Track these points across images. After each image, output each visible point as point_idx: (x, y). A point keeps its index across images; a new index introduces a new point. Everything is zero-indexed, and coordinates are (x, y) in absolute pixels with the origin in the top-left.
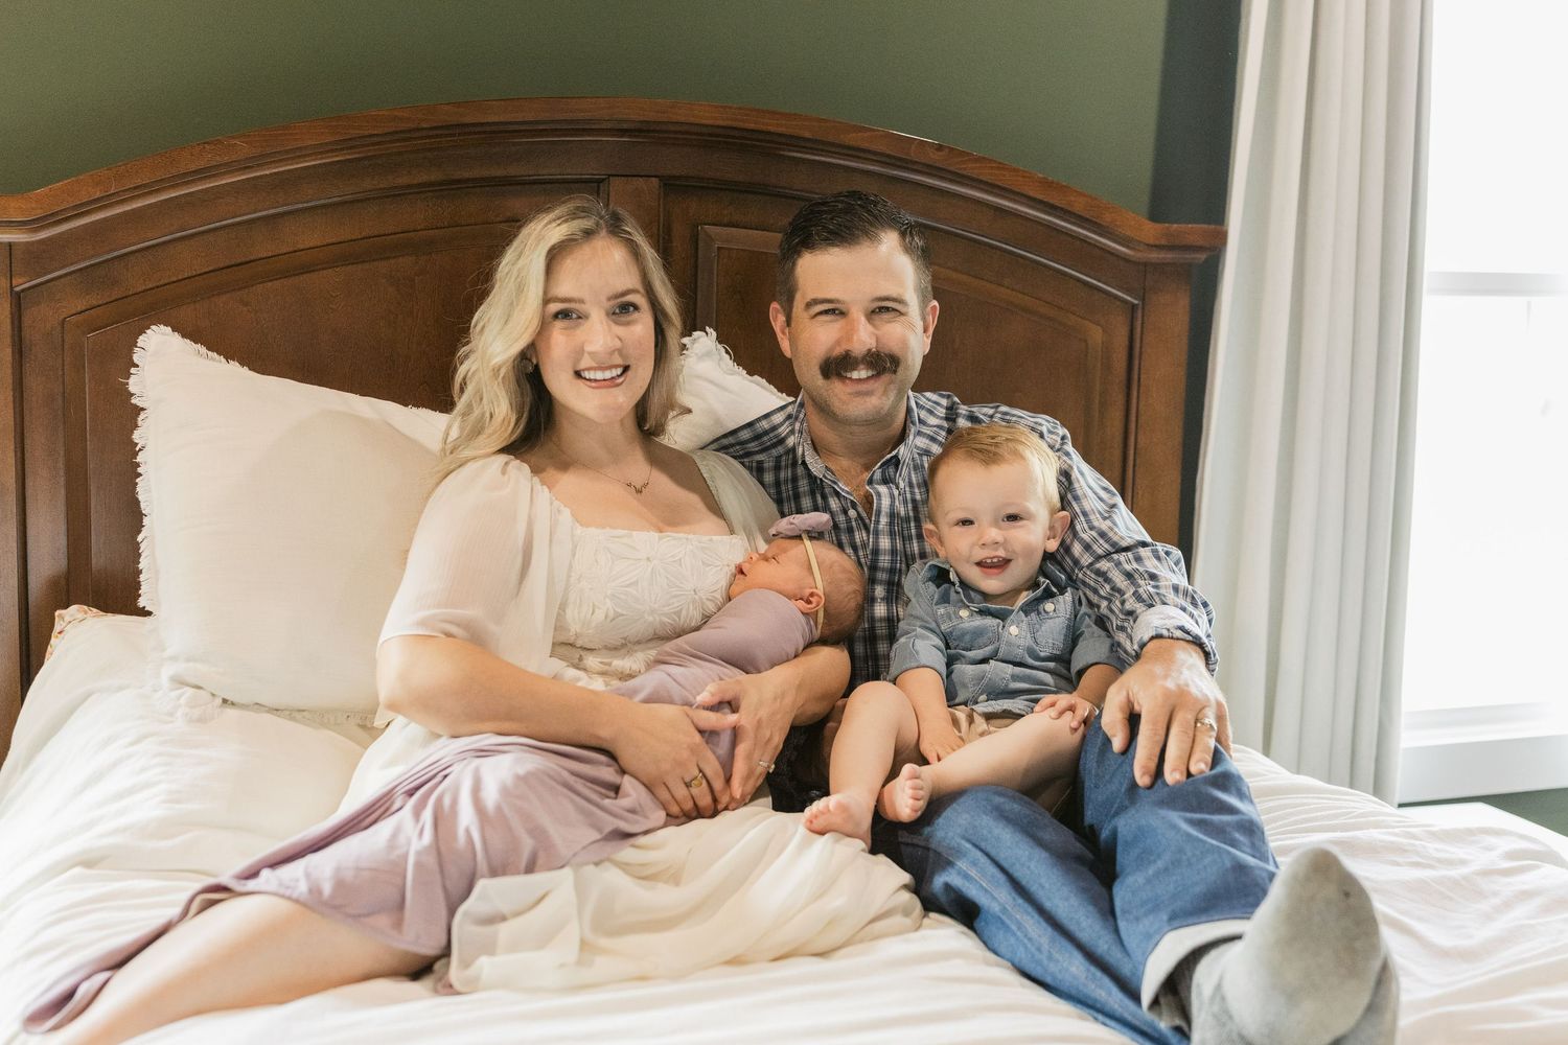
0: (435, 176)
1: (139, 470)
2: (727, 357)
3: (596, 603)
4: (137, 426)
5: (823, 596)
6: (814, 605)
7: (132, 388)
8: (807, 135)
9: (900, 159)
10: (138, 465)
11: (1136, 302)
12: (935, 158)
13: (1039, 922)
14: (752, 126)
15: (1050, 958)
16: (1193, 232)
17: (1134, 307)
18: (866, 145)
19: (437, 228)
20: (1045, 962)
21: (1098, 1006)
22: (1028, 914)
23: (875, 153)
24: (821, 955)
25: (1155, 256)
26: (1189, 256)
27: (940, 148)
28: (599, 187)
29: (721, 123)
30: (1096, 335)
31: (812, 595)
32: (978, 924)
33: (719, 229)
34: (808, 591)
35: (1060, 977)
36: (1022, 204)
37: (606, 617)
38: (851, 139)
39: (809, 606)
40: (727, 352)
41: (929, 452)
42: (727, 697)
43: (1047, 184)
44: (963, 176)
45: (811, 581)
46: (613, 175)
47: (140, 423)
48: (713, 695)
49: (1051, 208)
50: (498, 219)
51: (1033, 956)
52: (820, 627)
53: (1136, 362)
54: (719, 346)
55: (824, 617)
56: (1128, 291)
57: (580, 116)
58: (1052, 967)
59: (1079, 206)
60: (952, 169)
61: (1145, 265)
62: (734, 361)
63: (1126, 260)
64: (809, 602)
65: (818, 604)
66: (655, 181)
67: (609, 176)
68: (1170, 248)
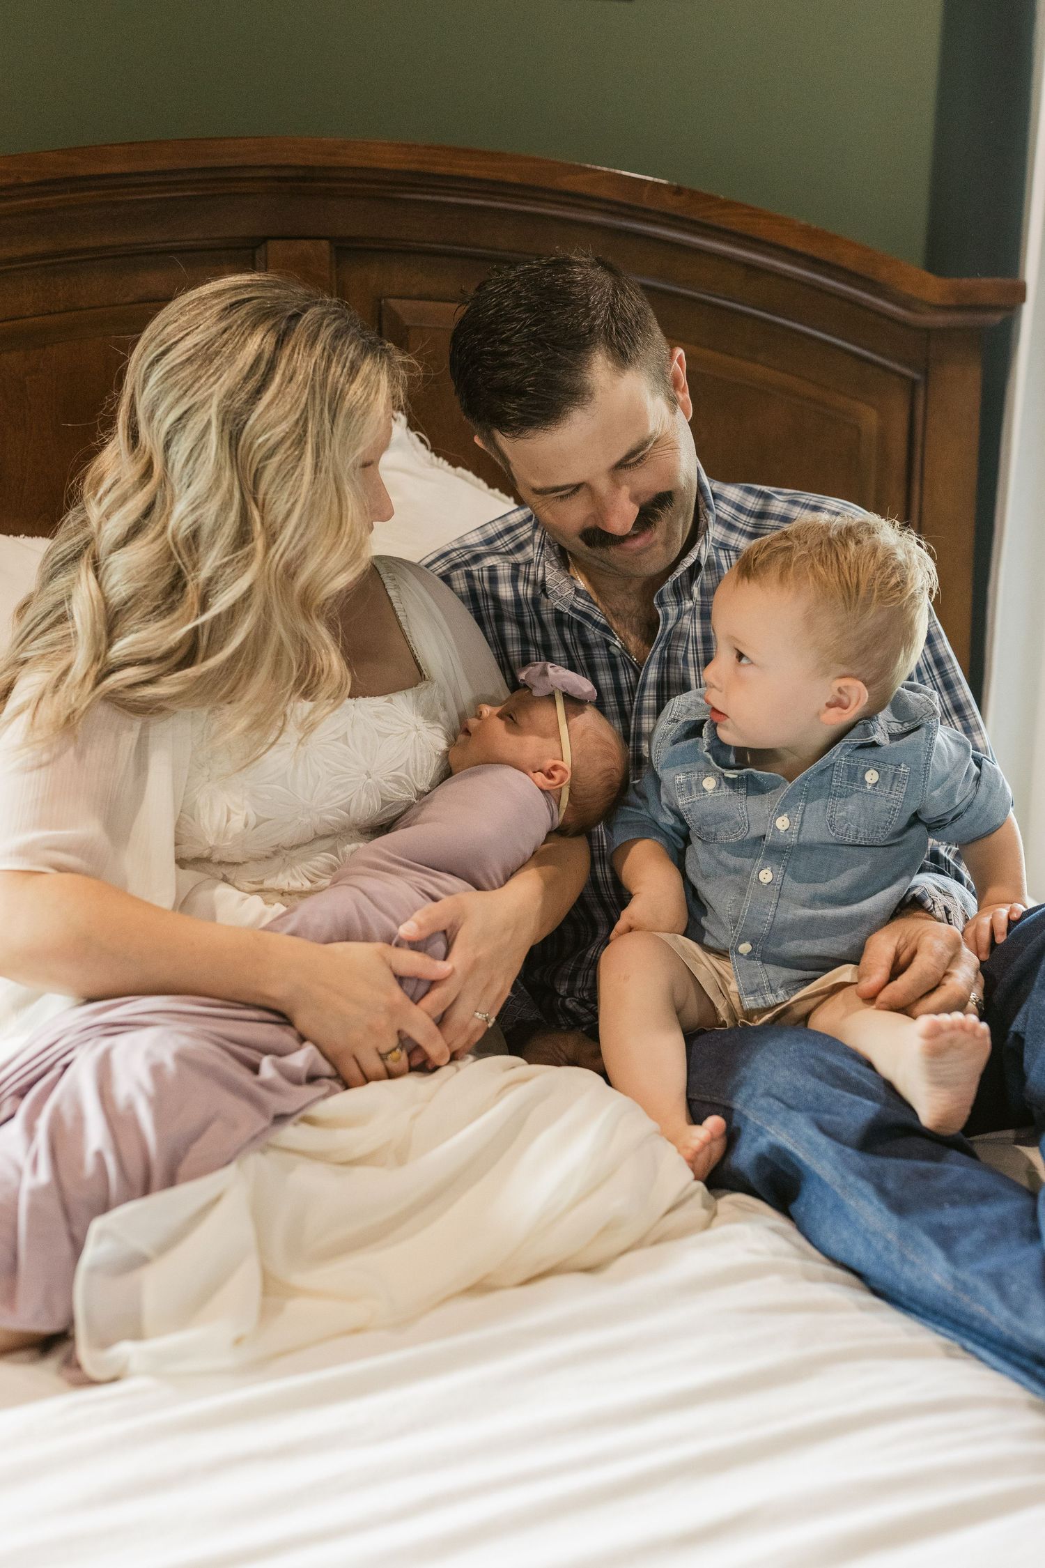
0: (42, 246)
3: (232, 808)
5: (569, 772)
6: (557, 781)
8: (513, 178)
9: (629, 207)
11: (917, 376)
12: (671, 204)
13: (880, 1210)
14: (442, 170)
15: (903, 1259)
16: (985, 286)
17: (914, 384)
18: (585, 189)
19: (50, 313)
20: (897, 1266)
21: (976, 1324)
22: (864, 1196)
23: (599, 200)
24: (589, 1270)
25: (941, 320)
26: (980, 318)
27: (678, 191)
28: (253, 256)
29: (405, 166)
30: (870, 419)
31: (555, 768)
32: (798, 1208)
33: (407, 304)
34: (549, 763)
35: (918, 1285)
36: (776, 258)
37: (246, 825)
38: (568, 183)
39: (551, 782)
40: (422, 441)
41: (726, 545)
42: (443, 925)
43: (812, 234)
44: (706, 226)
45: (557, 746)
46: (271, 238)
48: (421, 927)
49: (814, 263)
50: (129, 299)
51: (879, 1257)
52: (563, 812)
53: (918, 450)
54: (413, 435)
55: (570, 800)
56: (908, 364)
57: (227, 161)
58: (908, 1273)
59: (849, 260)
60: (695, 217)
61: (929, 333)
62: (432, 451)
63: (904, 325)
64: (550, 776)
65: (563, 780)
66: (324, 243)
67: (265, 239)
68: (959, 308)
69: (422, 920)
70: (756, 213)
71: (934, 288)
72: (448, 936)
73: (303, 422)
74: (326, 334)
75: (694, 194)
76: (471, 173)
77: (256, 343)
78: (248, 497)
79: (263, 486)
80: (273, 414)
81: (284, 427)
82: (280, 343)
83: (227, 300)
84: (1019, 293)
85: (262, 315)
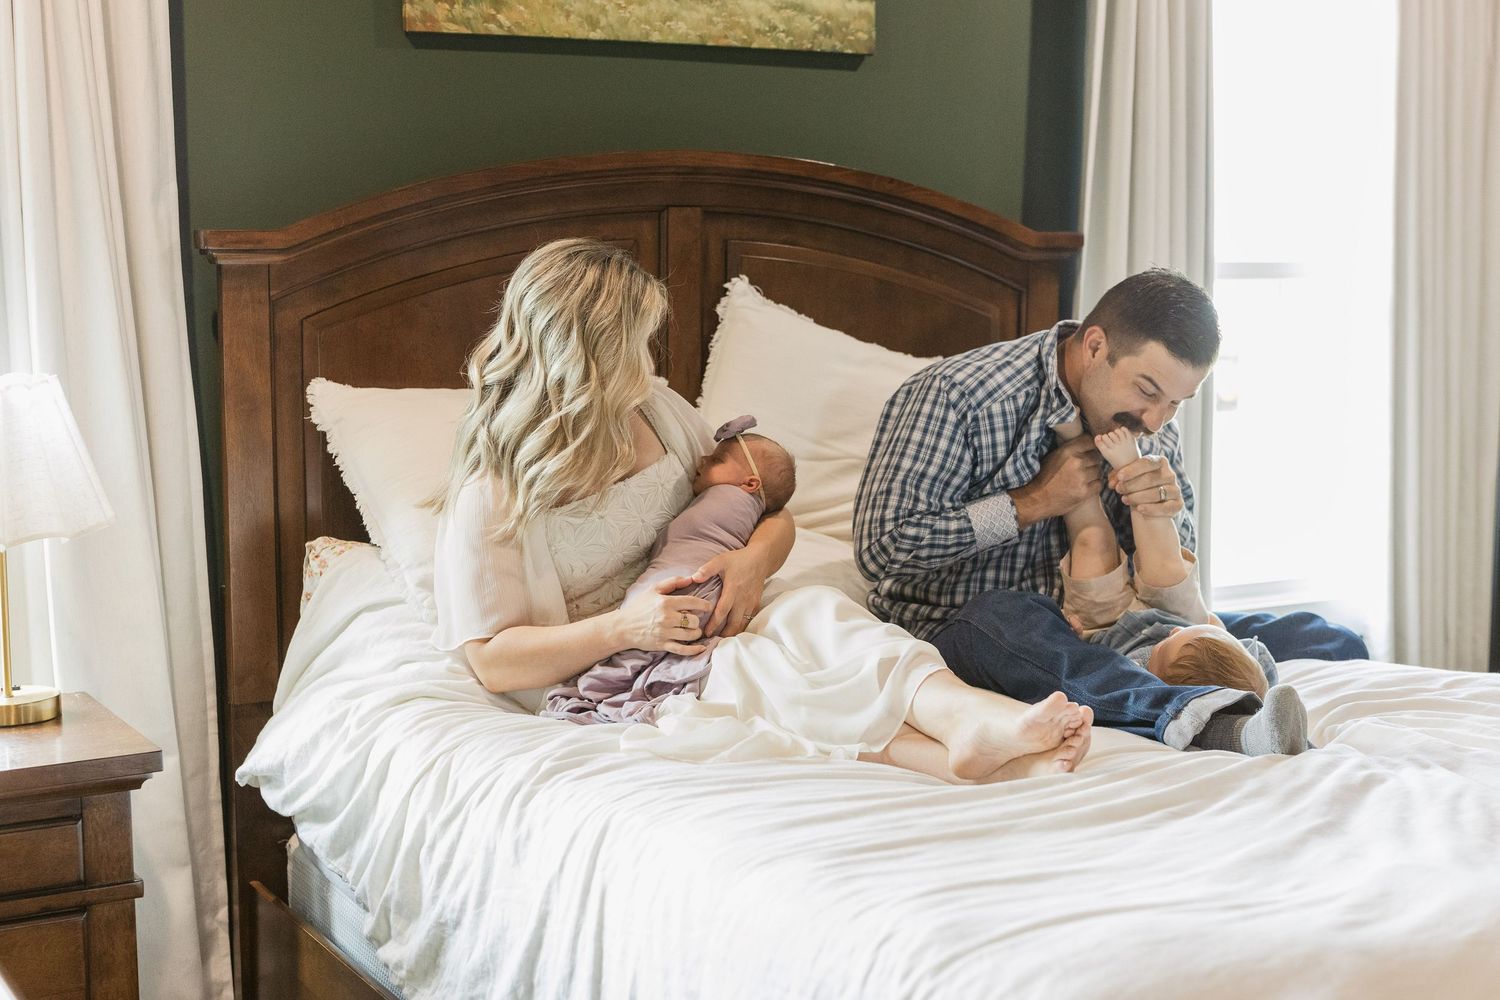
1: (340, 469)
2: (758, 294)
4: (328, 443)
5: (759, 479)
6: (755, 486)
7: (315, 420)
8: (803, 174)
10: (338, 467)
11: (1022, 289)
16: (1058, 237)
17: (1020, 293)
18: (842, 181)
25: (1037, 256)
26: (1056, 255)
27: (892, 181)
28: (660, 215)
30: (994, 313)
31: (752, 479)
38: (832, 176)
39: (752, 487)
40: (758, 290)
42: (714, 573)
43: (963, 205)
46: (672, 206)
47: (328, 441)
48: (703, 575)
49: (966, 222)
52: (764, 501)
54: (752, 287)
55: (765, 493)
56: (1016, 281)
59: (985, 221)
60: (900, 195)
61: (1029, 263)
62: (764, 296)
63: (1014, 259)
64: (750, 485)
65: (758, 487)
66: (698, 209)
67: (668, 207)
68: (1046, 249)
69: (704, 571)
70: (933, 194)
71: (1031, 236)
72: (719, 580)
73: (620, 315)
74: (626, 269)
75: (900, 182)
76: (780, 170)
77: (592, 275)
78: (590, 356)
79: (599, 348)
80: (605, 312)
81: (612, 317)
82: (603, 272)
83: (566, 253)
84: (1079, 241)
85: (591, 260)
